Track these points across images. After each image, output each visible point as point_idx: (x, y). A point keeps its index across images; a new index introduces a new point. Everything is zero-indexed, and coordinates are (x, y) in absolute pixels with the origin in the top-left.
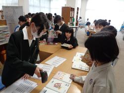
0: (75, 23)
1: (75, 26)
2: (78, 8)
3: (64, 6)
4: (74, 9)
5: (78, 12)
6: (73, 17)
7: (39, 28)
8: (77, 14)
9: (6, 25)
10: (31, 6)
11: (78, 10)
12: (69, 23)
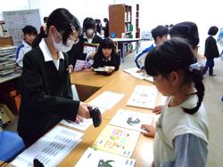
0: (134, 33)
1: (134, 38)
2: (138, 6)
4: (130, 7)
5: (137, 13)
6: (130, 23)
11: (138, 9)
12: (123, 34)
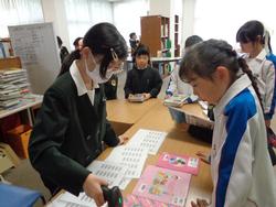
0: (172, 50)
1: (173, 58)
2: (177, 17)
3: (146, 15)
4: (168, 19)
5: (176, 26)
6: (168, 38)
7: (101, 57)
8: (176, 29)
9: (21, 67)
10: (71, 22)
11: (177, 21)
12: (159, 52)
